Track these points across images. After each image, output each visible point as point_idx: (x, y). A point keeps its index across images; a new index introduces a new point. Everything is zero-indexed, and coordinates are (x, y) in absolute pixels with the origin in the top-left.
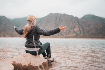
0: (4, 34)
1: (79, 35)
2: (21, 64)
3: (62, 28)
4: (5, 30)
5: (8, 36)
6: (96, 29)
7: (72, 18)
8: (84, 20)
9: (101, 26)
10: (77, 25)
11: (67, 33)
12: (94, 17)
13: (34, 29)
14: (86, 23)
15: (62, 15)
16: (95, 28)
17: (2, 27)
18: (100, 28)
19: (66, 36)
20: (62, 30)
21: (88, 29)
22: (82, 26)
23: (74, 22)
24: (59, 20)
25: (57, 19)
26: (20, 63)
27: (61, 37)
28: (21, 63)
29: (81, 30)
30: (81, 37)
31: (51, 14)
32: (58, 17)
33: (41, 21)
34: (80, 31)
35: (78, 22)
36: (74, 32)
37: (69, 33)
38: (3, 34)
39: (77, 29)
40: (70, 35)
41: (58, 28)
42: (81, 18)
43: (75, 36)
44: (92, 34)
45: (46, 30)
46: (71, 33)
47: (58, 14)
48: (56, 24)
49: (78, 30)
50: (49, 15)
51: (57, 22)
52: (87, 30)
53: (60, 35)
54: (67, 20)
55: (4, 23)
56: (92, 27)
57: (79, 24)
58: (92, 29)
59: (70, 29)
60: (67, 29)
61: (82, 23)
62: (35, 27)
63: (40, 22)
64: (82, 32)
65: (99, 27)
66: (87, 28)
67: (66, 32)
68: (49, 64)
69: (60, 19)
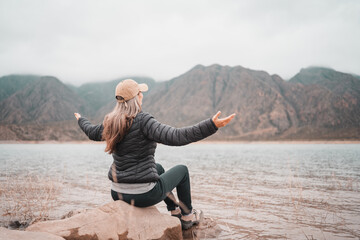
0: (55, 131)
1: (286, 130)
2: (95, 235)
3: (222, 120)
4: (56, 120)
5: (66, 138)
6: (337, 110)
7: (264, 79)
8: (300, 84)
9: (354, 102)
10: (278, 102)
11: (250, 125)
12: (329, 75)
13: (135, 126)
14: (306, 92)
15: (232, 69)
16: (334, 108)
17: (46, 111)
18: (351, 109)
19: (247, 134)
20: (221, 124)
21: (314, 111)
22: (294, 104)
23: (270, 92)
24: (222, 86)
25: (217, 83)
26: (92, 234)
27: (231, 137)
28: (97, 232)
29: (291, 114)
30: (291, 138)
31: (198, 67)
32: (218, 78)
33: (167, 91)
34: (289, 117)
35: (282, 91)
36: (271, 122)
37: (254, 127)
38: (51, 131)
39: (280, 111)
40: (258, 132)
41: (208, 119)
42: (292, 80)
43: (273, 133)
44: (326, 126)
45: (173, 128)
46: (261, 125)
47: (219, 67)
48: (213, 98)
49: (284, 114)
50: (191, 70)
51: (218, 93)
52: (309, 114)
53: (226, 131)
54: (247, 84)
55: (54, 99)
56: (326, 106)
57: (286, 98)
58: (327, 110)
59: (258, 113)
60: (248, 114)
61: (295, 92)
62: (140, 118)
63: (163, 93)
64: (295, 121)
65: (347, 106)
66: (309, 110)
67: (247, 123)
68: (187, 233)
69: (225, 84)
